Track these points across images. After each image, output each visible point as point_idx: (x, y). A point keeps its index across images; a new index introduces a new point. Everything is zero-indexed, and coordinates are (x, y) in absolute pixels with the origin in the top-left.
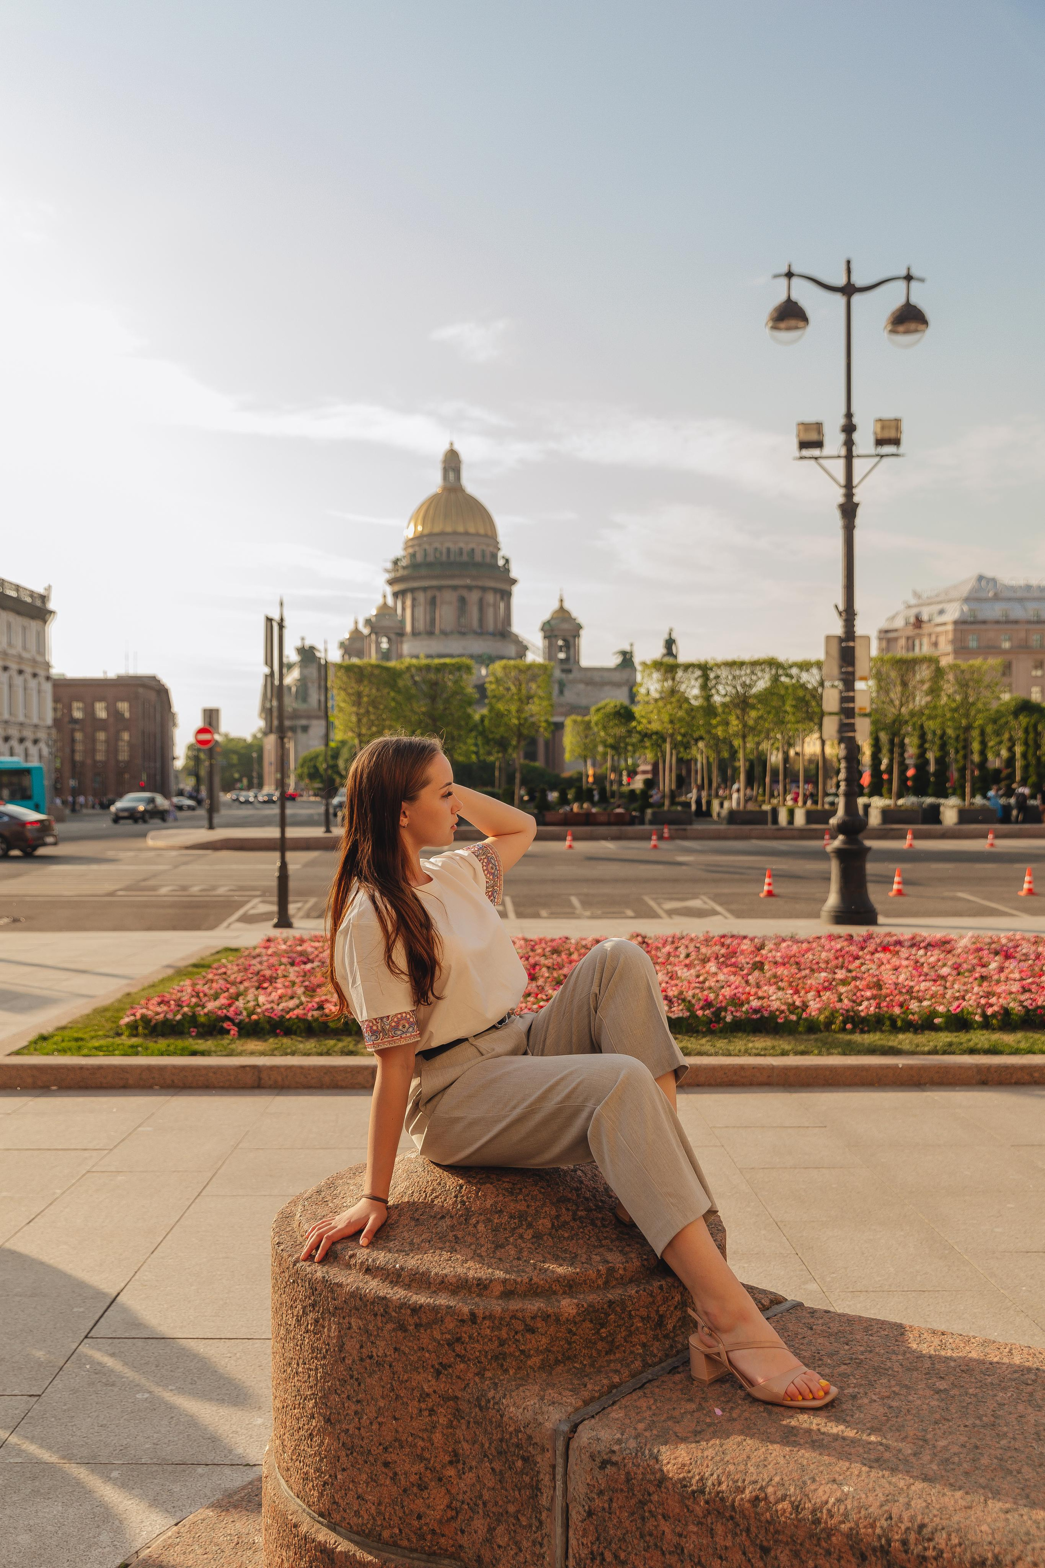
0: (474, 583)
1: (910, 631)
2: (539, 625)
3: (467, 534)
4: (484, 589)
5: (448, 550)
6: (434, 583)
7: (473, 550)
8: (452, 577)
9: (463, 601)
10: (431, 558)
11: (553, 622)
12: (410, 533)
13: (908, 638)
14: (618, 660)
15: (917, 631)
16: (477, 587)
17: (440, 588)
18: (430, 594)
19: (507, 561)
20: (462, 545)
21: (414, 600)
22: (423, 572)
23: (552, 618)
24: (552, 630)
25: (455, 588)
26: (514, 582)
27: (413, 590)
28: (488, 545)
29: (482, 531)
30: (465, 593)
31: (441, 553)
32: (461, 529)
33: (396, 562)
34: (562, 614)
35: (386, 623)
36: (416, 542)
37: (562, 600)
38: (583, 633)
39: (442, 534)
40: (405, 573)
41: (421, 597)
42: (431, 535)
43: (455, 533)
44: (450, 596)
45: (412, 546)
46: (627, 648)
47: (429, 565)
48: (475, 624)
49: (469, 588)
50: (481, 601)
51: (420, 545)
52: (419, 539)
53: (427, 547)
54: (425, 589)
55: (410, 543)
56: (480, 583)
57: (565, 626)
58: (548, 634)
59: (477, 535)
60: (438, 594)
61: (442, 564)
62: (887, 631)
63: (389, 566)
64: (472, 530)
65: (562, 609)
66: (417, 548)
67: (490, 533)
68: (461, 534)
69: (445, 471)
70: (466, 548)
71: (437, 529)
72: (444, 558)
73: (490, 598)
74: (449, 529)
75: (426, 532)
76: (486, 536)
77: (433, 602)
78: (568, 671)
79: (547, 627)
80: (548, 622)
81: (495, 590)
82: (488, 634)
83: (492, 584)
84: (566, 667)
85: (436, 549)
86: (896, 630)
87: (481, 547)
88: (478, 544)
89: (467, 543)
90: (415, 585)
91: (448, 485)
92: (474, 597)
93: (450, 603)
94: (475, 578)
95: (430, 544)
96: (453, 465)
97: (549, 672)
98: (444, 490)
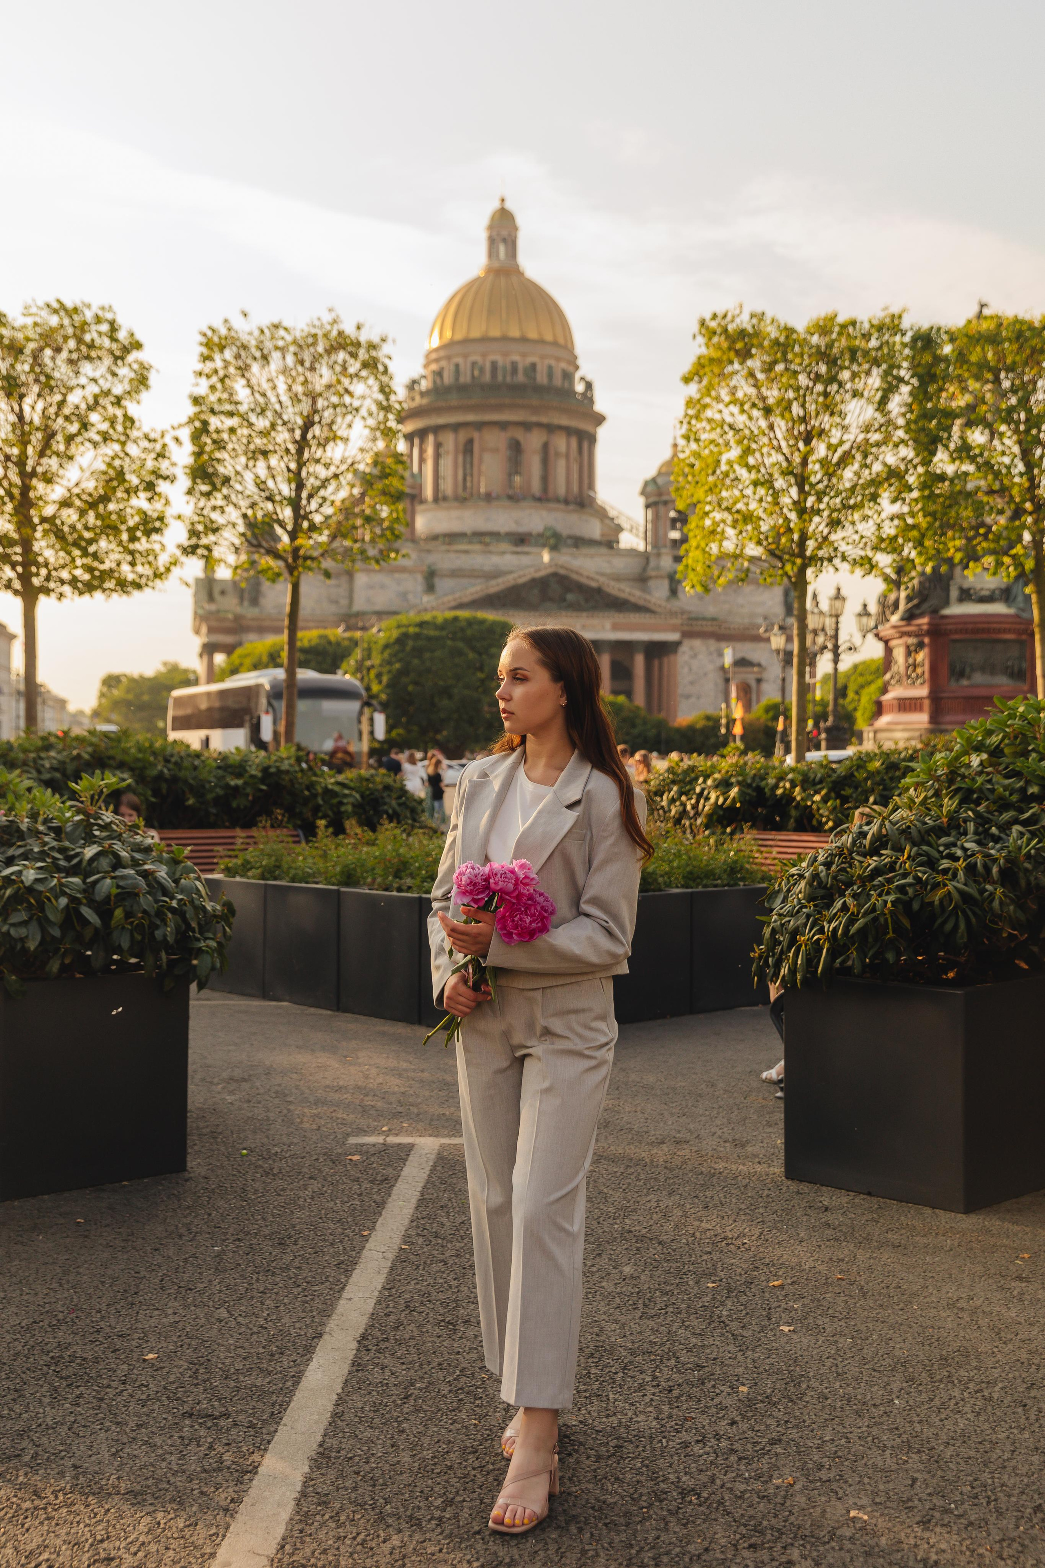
0: (534, 419)
2: (639, 487)
3: (524, 340)
4: (551, 428)
5: (494, 365)
6: (471, 417)
7: (533, 366)
8: (499, 408)
9: (516, 448)
10: (466, 379)
11: (660, 481)
12: (434, 341)
16: (540, 425)
17: (480, 426)
18: (463, 436)
19: (589, 386)
20: (516, 358)
21: (438, 446)
22: (454, 400)
23: (660, 474)
24: (660, 493)
25: (503, 426)
26: (600, 419)
27: (436, 430)
28: (558, 359)
29: (549, 337)
30: (519, 434)
31: (482, 370)
32: (515, 333)
33: (413, 388)
36: (442, 353)
39: (484, 339)
40: (425, 401)
42: (466, 341)
43: (505, 339)
44: (497, 440)
45: (437, 360)
47: (461, 389)
48: (536, 486)
49: (527, 426)
50: (545, 449)
51: (449, 358)
52: (446, 348)
53: (460, 360)
54: (456, 427)
55: (434, 356)
56: (544, 420)
58: (652, 500)
59: (542, 342)
60: (476, 435)
61: (483, 387)
64: (533, 335)
66: (443, 363)
67: (561, 341)
68: (514, 340)
69: (492, 242)
70: (523, 363)
71: (476, 333)
72: (487, 377)
73: (560, 443)
74: (495, 333)
75: (459, 337)
76: (555, 344)
77: (468, 448)
79: (650, 489)
80: (654, 480)
81: (569, 431)
82: (557, 500)
83: (565, 421)
85: (474, 364)
87: (547, 362)
88: (543, 357)
89: (524, 355)
90: (441, 420)
91: (496, 265)
92: (533, 441)
93: (496, 450)
94: (535, 410)
95: (465, 356)
96: (504, 233)
97: (653, 563)
98: (489, 270)
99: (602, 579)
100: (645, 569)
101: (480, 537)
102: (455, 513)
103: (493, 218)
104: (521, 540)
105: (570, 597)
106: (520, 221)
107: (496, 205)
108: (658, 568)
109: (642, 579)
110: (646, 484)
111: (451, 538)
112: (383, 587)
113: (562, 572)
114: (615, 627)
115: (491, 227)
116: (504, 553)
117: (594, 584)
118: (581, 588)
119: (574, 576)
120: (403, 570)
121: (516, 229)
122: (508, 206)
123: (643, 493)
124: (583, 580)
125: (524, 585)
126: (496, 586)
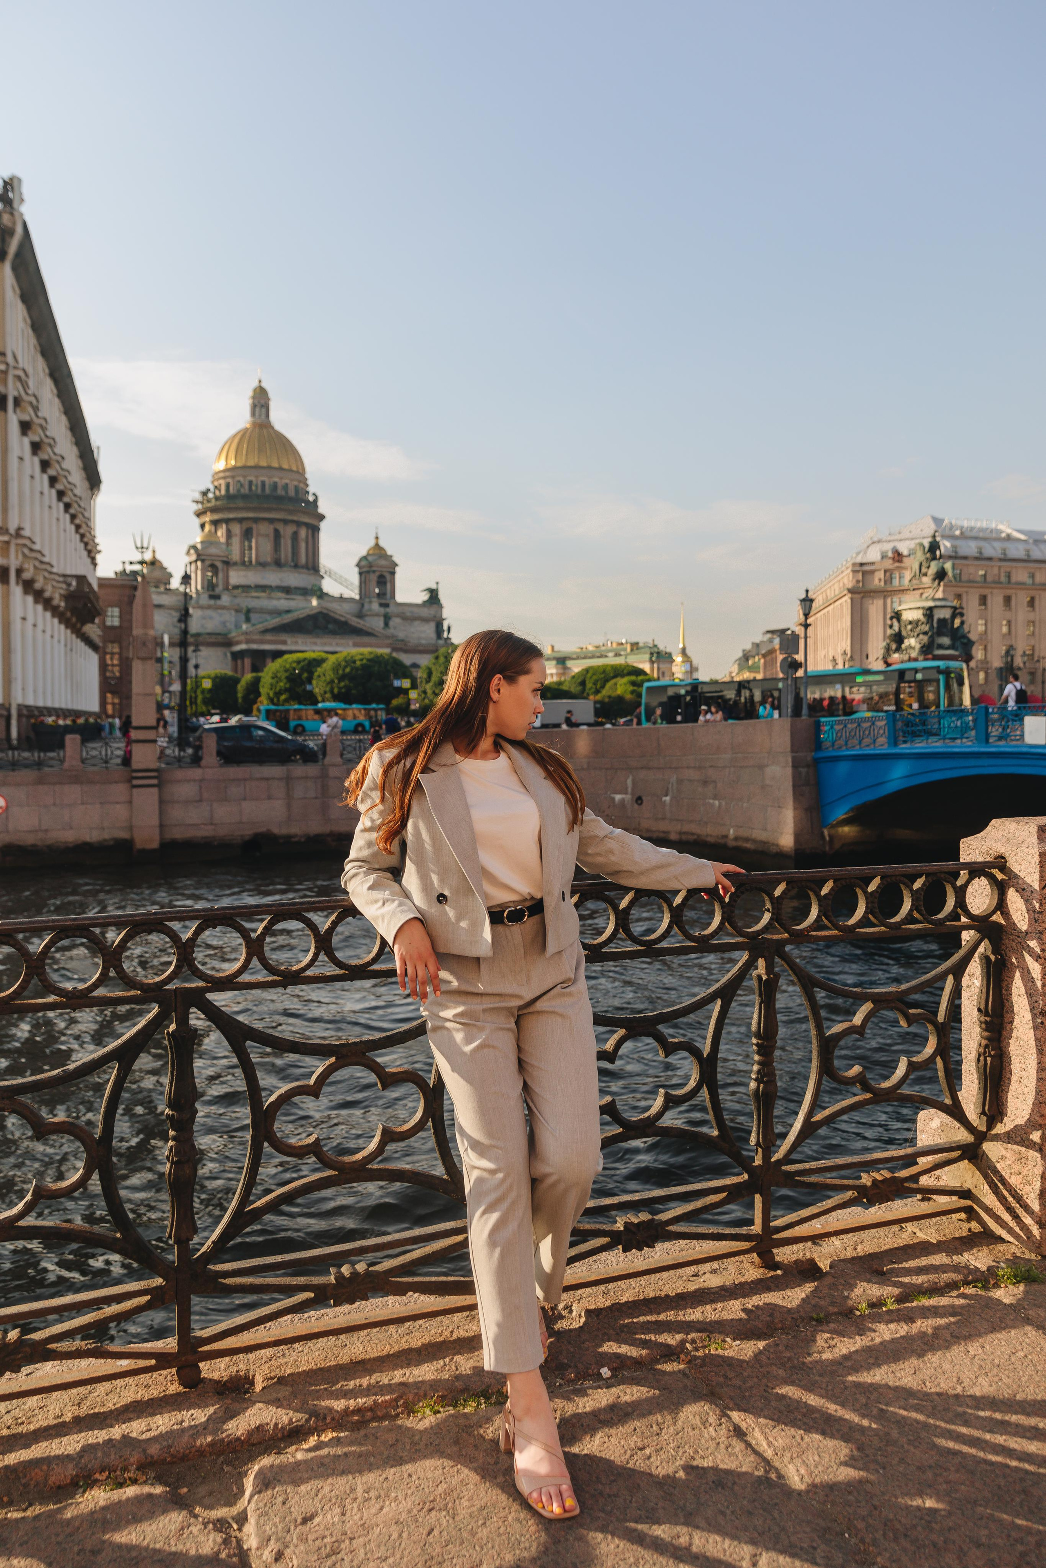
0: (290, 518)
1: (889, 564)
2: (356, 560)
3: (281, 469)
4: (299, 524)
5: (263, 483)
6: (251, 515)
7: (287, 485)
8: (269, 510)
9: (277, 534)
10: (245, 490)
11: (370, 558)
12: (221, 465)
13: (886, 571)
14: (425, 597)
15: (897, 564)
16: (293, 521)
17: (256, 520)
18: (246, 525)
19: (316, 497)
20: (276, 480)
22: (240, 503)
23: (368, 554)
24: (371, 566)
25: (271, 521)
26: (322, 517)
27: (227, 521)
28: (300, 482)
29: (294, 469)
30: (280, 527)
31: (257, 486)
32: (275, 464)
33: (205, 494)
34: (378, 550)
35: (213, 551)
36: (228, 474)
37: (377, 538)
38: (397, 569)
39: (257, 467)
40: (219, 503)
41: (236, 529)
42: (244, 467)
43: (269, 467)
44: (266, 529)
45: (224, 478)
46: (434, 587)
47: (244, 497)
48: (290, 558)
49: (286, 522)
50: (295, 536)
51: (233, 477)
52: (231, 471)
53: (241, 479)
54: (240, 520)
55: (222, 475)
56: (295, 518)
57: (383, 562)
58: (363, 571)
59: (291, 471)
60: (254, 526)
61: (258, 497)
62: (862, 564)
63: (198, 497)
64: (285, 466)
65: (377, 545)
66: (229, 480)
67: (299, 469)
68: (275, 468)
69: (254, 407)
70: (281, 483)
71: (251, 463)
72: (259, 491)
73: (303, 533)
74: (263, 463)
75: (239, 464)
76: (298, 472)
77: (247, 534)
78: (386, 605)
79: (364, 563)
80: (364, 558)
81: (307, 525)
82: (303, 567)
83: (306, 519)
84: (383, 601)
85: (250, 482)
86: (873, 563)
87: (295, 483)
88: (292, 480)
89: (281, 478)
90: (231, 516)
91: (259, 421)
92: (287, 531)
93: (267, 536)
94: (291, 512)
95: (244, 477)
96: (263, 402)
97: (366, 606)
98: (254, 424)
99: (348, 616)
100: (361, 611)
101: (263, 588)
102: (242, 573)
103: (255, 390)
104: (287, 590)
105: (330, 626)
106: (271, 395)
107: (255, 384)
108: (370, 610)
109: (360, 615)
110: (361, 560)
111: (246, 588)
112: (211, 618)
113: (325, 611)
114: (356, 645)
115: (254, 398)
116: (279, 599)
117: (343, 619)
118: (336, 621)
119: (332, 614)
120: (223, 608)
121: (269, 399)
122: (264, 385)
123: (358, 565)
124: (337, 617)
125: (303, 619)
126: (287, 618)
